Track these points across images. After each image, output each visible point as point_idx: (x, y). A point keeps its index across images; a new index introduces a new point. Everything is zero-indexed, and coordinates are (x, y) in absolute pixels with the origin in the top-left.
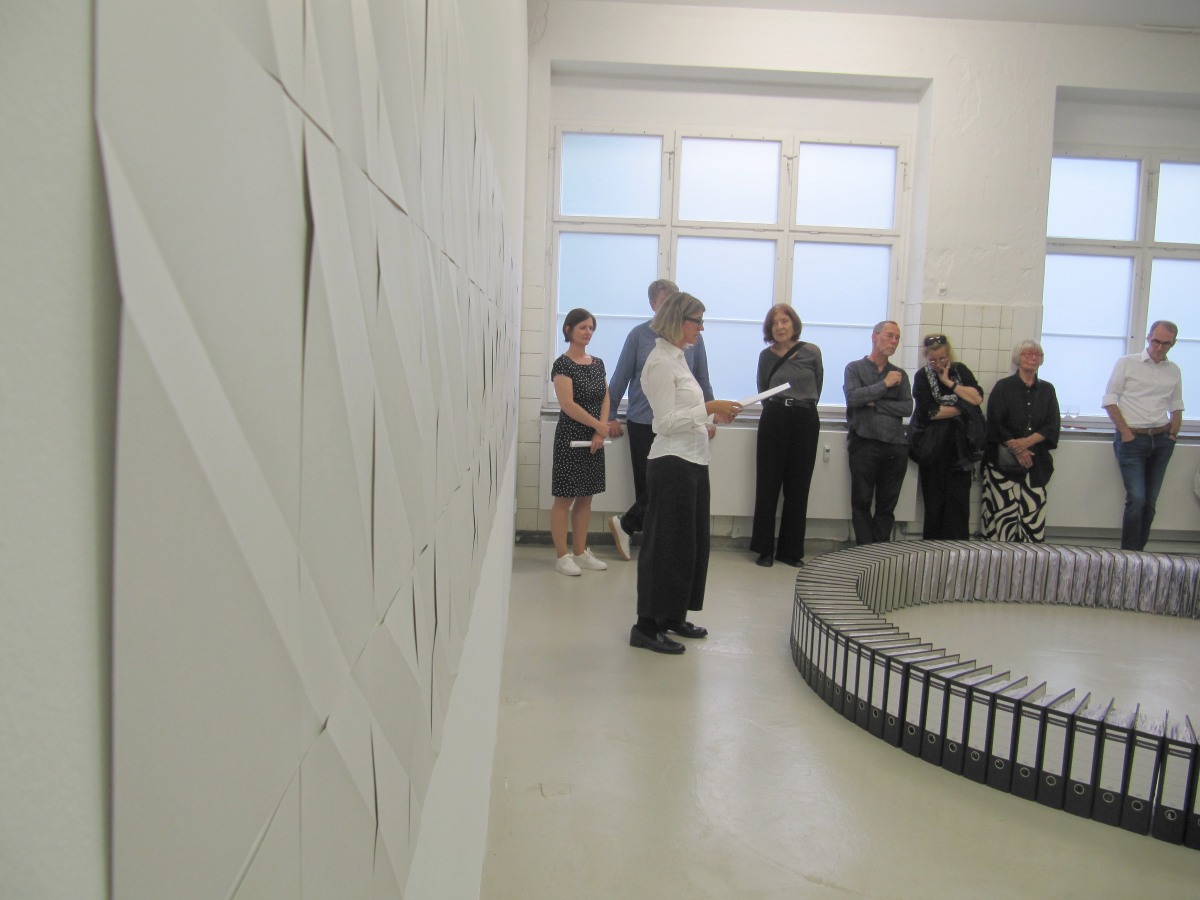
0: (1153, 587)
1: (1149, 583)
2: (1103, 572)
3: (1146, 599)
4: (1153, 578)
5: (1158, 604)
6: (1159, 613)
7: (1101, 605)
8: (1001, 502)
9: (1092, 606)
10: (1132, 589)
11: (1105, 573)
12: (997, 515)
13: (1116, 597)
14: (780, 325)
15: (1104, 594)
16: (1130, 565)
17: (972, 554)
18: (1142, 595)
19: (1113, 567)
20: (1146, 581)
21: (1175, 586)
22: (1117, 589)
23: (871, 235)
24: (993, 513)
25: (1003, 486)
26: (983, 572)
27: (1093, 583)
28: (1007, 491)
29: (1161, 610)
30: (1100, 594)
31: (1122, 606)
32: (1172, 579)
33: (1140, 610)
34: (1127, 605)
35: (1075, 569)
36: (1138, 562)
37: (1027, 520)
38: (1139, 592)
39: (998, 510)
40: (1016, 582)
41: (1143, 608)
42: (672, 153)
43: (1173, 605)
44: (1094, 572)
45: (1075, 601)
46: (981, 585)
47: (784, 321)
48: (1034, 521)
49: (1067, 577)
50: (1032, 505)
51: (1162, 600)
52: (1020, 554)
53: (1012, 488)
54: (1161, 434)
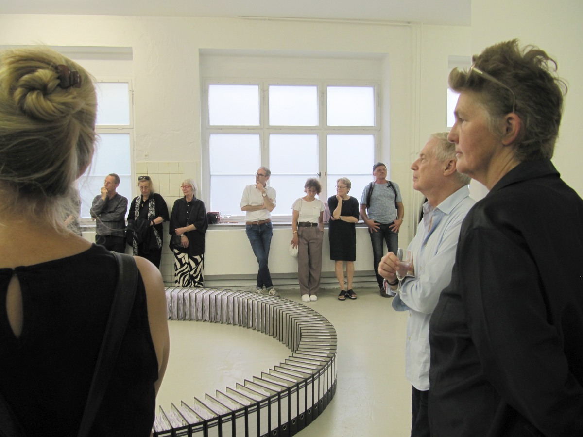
39: (178, 269)
53: (184, 257)
54: (264, 224)
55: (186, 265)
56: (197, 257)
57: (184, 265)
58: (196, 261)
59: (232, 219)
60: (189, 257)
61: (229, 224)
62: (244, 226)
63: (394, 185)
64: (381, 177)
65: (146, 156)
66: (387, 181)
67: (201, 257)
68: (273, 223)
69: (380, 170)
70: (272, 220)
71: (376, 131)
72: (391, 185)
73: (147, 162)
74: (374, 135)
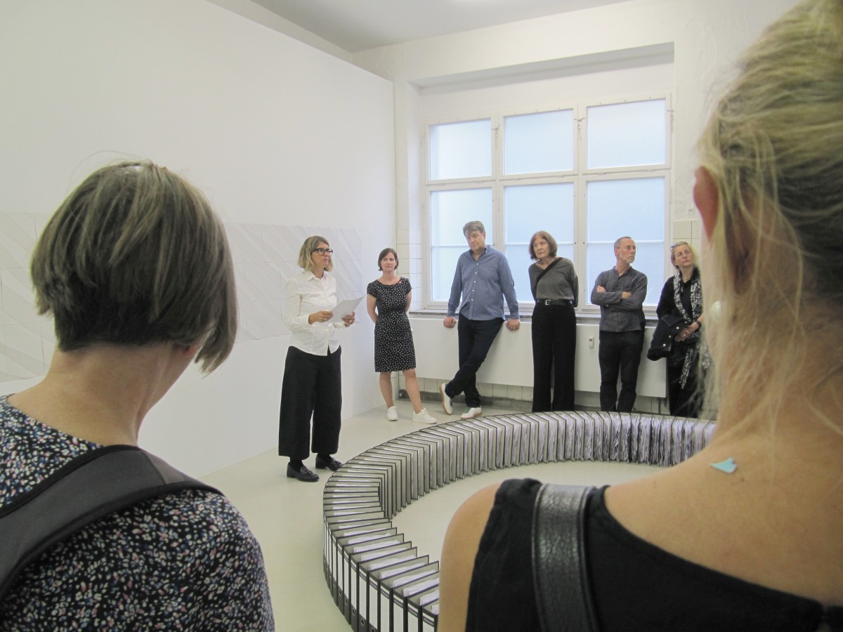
14: (539, 247)
23: (646, 171)
42: (497, 129)
47: (542, 243)
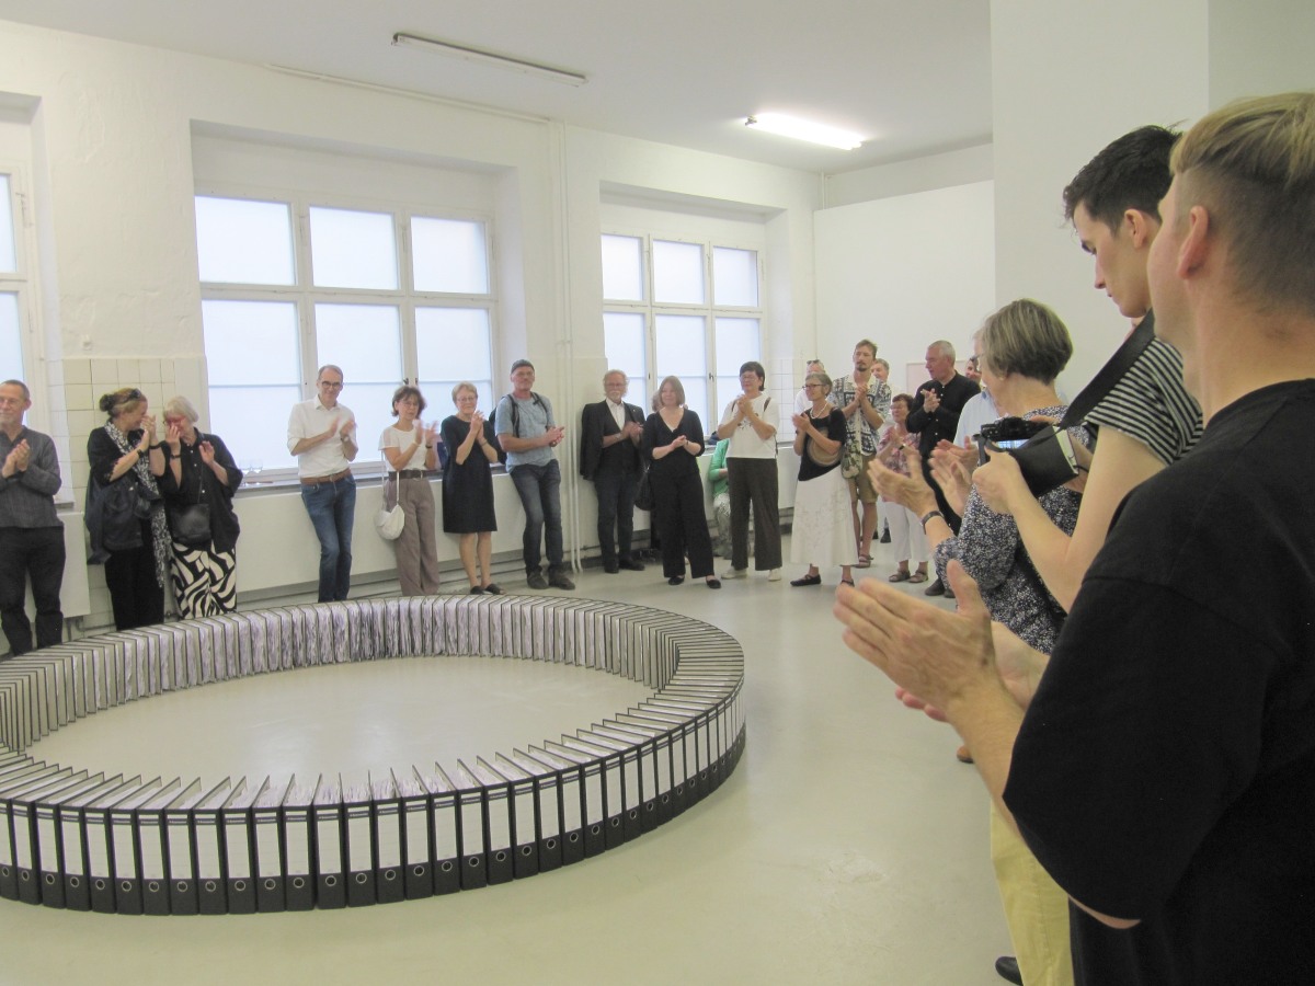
0: (346, 636)
1: (343, 633)
2: (296, 631)
3: (341, 649)
4: (345, 627)
5: (353, 652)
6: (356, 660)
7: (301, 665)
8: (189, 576)
9: (291, 668)
10: (327, 642)
11: (298, 632)
12: (187, 592)
13: (313, 654)
15: (301, 653)
16: (321, 618)
17: (152, 640)
18: (337, 646)
19: (305, 625)
20: (339, 631)
21: (366, 630)
22: (313, 645)
24: (183, 589)
25: (189, 558)
26: (168, 658)
27: (288, 644)
28: (194, 563)
29: (358, 657)
30: (297, 653)
31: (321, 662)
32: (362, 625)
33: (337, 662)
34: (324, 660)
35: (268, 634)
36: (328, 614)
37: (216, 588)
38: (333, 645)
39: (187, 586)
40: (207, 661)
41: (340, 659)
43: (368, 652)
44: (287, 634)
45: (274, 667)
46: (169, 673)
48: (223, 589)
49: (260, 643)
50: (219, 572)
51: (356, 647)
52: (207, 630)
53: (199, 558)
54: (343, 479)
55: (207, 575)
56: (224, 556)
57: (202, 573)
58: (222, 563)
59: (266, 476)
60: (211, 556)
61: (258, 485)
62: (297, 486)
63: (543, 400)
64: (522, 387)
65: (87, 344)
66: (532, 394)
67: (230, 553)
68: (355, 477)
69: (521, 374)
70: (352, 472)
71: (491, 303)
72: (538, 401)
73: (90, 357)
74: (487, 310)
